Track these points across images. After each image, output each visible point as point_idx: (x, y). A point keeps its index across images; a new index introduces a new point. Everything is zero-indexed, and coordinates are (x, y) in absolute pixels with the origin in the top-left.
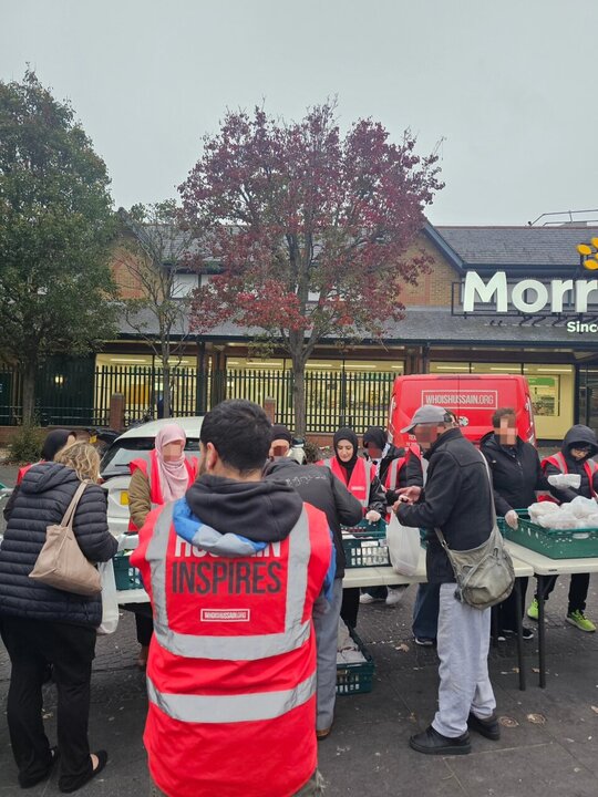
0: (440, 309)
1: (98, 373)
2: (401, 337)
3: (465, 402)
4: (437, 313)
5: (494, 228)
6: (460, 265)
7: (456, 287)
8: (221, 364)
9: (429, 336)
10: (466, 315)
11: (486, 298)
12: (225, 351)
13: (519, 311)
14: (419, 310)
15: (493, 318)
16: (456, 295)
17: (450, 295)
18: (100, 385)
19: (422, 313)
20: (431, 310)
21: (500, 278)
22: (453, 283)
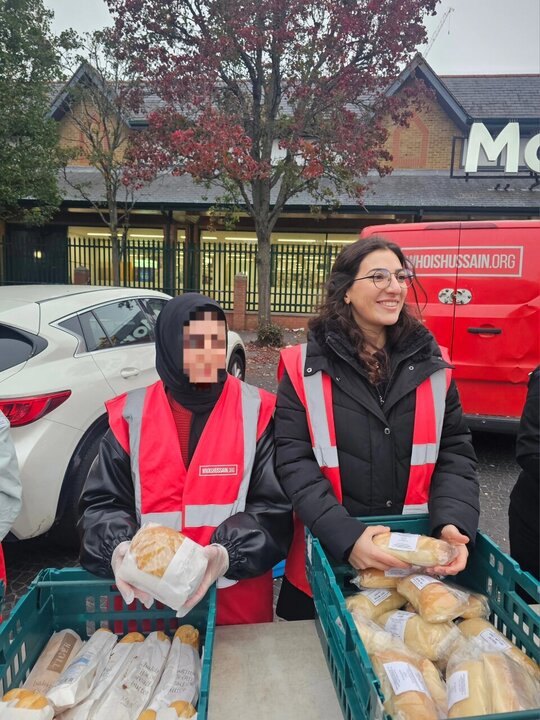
0: (437, 173)
1: (70, 246)
2: (390, 204)
3: (469, 265)
4: (434, 177)
5: (506, 76)
6: (464, 119)
7: (458, 143)
8: (195, 238)
9: (423, 203)
10: (467, 176)
11: (493, 156)
12: (199, 223)
13: (531, 171)
14: (412, 174)
15: (498, 181)
16: (456, 158)
17: (450, 157)
18: (73, 260)
19: (416, 178)
20: (427, 174)
21: (511, 131)
22: (455, 138)
